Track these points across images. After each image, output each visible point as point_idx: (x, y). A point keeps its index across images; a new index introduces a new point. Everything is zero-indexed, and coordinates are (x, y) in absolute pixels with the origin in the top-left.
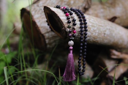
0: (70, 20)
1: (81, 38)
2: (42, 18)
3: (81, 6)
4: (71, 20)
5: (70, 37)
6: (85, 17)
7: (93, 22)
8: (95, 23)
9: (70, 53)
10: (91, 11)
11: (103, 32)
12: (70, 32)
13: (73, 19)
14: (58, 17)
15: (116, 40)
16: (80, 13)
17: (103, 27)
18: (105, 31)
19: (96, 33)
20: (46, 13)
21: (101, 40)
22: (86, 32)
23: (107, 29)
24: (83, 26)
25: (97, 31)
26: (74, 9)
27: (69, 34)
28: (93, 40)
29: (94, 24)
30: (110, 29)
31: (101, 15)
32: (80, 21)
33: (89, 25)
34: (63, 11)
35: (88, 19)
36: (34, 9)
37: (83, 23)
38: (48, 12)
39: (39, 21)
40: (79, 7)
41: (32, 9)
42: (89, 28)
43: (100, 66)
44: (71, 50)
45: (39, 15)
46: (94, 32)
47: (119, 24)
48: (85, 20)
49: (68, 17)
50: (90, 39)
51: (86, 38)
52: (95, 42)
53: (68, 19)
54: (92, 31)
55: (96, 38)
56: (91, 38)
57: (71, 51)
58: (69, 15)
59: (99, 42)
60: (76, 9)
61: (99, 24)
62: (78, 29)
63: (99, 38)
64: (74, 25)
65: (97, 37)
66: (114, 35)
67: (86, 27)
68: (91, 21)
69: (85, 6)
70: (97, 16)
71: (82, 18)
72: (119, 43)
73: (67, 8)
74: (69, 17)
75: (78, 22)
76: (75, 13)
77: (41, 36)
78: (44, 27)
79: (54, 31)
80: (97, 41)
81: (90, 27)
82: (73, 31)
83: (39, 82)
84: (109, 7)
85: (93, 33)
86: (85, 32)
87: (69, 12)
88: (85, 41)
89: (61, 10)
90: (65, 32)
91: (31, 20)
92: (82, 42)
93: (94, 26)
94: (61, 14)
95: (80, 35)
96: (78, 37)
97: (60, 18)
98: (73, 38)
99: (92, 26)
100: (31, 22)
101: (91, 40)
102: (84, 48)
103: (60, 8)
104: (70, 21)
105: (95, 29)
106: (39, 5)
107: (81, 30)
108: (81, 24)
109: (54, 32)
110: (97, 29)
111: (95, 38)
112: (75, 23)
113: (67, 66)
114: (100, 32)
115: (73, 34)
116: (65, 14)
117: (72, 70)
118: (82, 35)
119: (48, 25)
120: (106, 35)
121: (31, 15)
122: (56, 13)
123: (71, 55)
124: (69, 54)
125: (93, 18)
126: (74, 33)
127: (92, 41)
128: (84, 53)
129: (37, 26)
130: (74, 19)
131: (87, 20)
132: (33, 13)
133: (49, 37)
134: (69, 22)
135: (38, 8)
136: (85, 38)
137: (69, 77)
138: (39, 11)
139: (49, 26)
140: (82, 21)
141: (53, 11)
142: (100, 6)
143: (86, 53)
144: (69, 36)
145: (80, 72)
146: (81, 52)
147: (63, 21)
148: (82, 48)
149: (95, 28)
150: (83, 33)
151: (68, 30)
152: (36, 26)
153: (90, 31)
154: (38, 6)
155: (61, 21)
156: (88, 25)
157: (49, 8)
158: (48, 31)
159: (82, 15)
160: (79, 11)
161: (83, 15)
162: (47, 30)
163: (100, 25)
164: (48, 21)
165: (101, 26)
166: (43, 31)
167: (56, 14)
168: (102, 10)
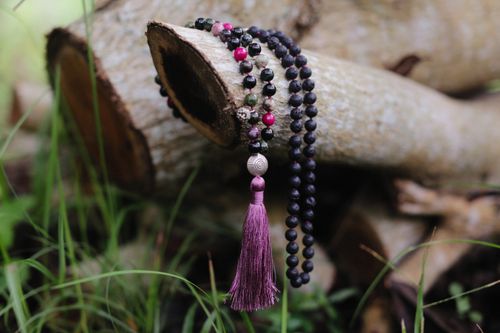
0: (250, 77)
1: (293, 144)
2: (136, 67)
3: (285, 16)
4: (255, 73)
5: (254, 140)
6: (305, 63)
7: (335, 79)
8: (342, 83)
9: (253, 203)
10: (319, 36)
11: (372, 118)
12: (253, 121)
13: (262, 69)
14: (208, 64)
15: (420, 146)
16: (288, 46)
17: (371, 96)
18: (380, 112)
19: (346, 120)
20: (157, 48)
21: (367, 145)
22: (311, 120)
23: (387, 103)
24: (300, 95)
25: (351, 115)
26: (262, 32)
27: (249, 130)
28: (335, 150)
29: (340, 87)
30: (396, 104)
31: (360, 49)
32: (289, 76)
33: (321, 93)
34: (224, 42)
35: (317, 67)
36: (104, 31)
37: (298, 83)
38: (165, 44)
39: (125, 80)
40: (276, 21)
41: (95, 34)
42: (322, 105)
43: (363, 247)
44: (256, 189)
45: (125, 55)
46: (340, 116)
47: (425, 82)
48: (306, 75)
49: (246, 64)
50: (326, 145)
51: (313, 141)
52: (342, 154)
53: (245, 70)
54: (332, 114)
55: (346, 142)
56: (327, 142)
57: (260, 196)
58: (248, 57)
59: (358, 155)
60: (269, 31)
61: (358, 87)
62: (281, 109)
63: (357, 139)
64: (269, 92)
65: (351, 135)
66: (411, 125)
67: (309, 101)
68: (327, 75)
69: (300, 17)
70: (344, 54)
71: (294, 66)
72: (432, 156)
73: (238, 28)
74: (248, 65)
75: (280, 83)
76: (266, 44)
77: (132, 136)
78: (145, 104)
79: (188, 117)
80: (352, 150)
81: (325, 97)
82: (265, 116)
83: (130, 315)
84: (388, 18)
85: (336, 120)
86: (308, 119)
87: (246, 43)
88: (307, 154)
89: (215, 35)
90: (231, 121)
91: (93, 76)
92: (296, 158)
93: (340, 96)
94: (217, 51)
95: (289, 129)
96: (280, 138)
97: (213, 69)
98: (265, 145)
99: (331, 94)
100: (94, 82)
101: (329, 149)
102: (305, 182)
103: (209, 30)
104: (252, 80)
105: (345, 105)
106: (123, 17)
107: (292, 111)
108: (293, 89)
109: (185, 120)
110: (350, 104)
111: (344, 138)
112: (270, 84)
113: (244, 252)
114: (361, 118)
115: (265, 127)
116: (231, 50)
117: (263, 268)
118: (296, 129)
119: (163, 93)
120: (382, 129)
121: (90, 57)
122: (198, 48)
123: (258, 207)
124: (251, 205)
125: (333, 65)
126: (269, 123)
127: (332, 153)
128: (308, 201)
129: (118, 97)
130: (268, 70)
131: (314, 71)
132: (98, 47)
133: (163, 138)
134: (248, 84)
135: (117, 29)
136: (309, 141)
137: (254, 294)
138: (122, 40)
139: (166, 99)
140: (295, 76)
141: (187, 43)
142: (354, 15)
143: (313, 199)
144: (251, 138)
145: (294, 272)
146: (295, 197)
147: (226, 79)
148: (297, 179)
149: (343, 101)
150: (300, 122)
151: (246, 113)
152: (114, 99)
153: (325, 115)
154: (118, 19)
155: (220, 80)
156: (318, 90)
157: (172, 31)
158: (161, 116)
159: (295, 53)
160: (282, 39)
161: (299, 52)
162: (157, 111)
163: (362, 88)
164: (164, 80)
165: (365, 93)
166: (139, 117)
167: (197, 52)
168: (362, 31)
